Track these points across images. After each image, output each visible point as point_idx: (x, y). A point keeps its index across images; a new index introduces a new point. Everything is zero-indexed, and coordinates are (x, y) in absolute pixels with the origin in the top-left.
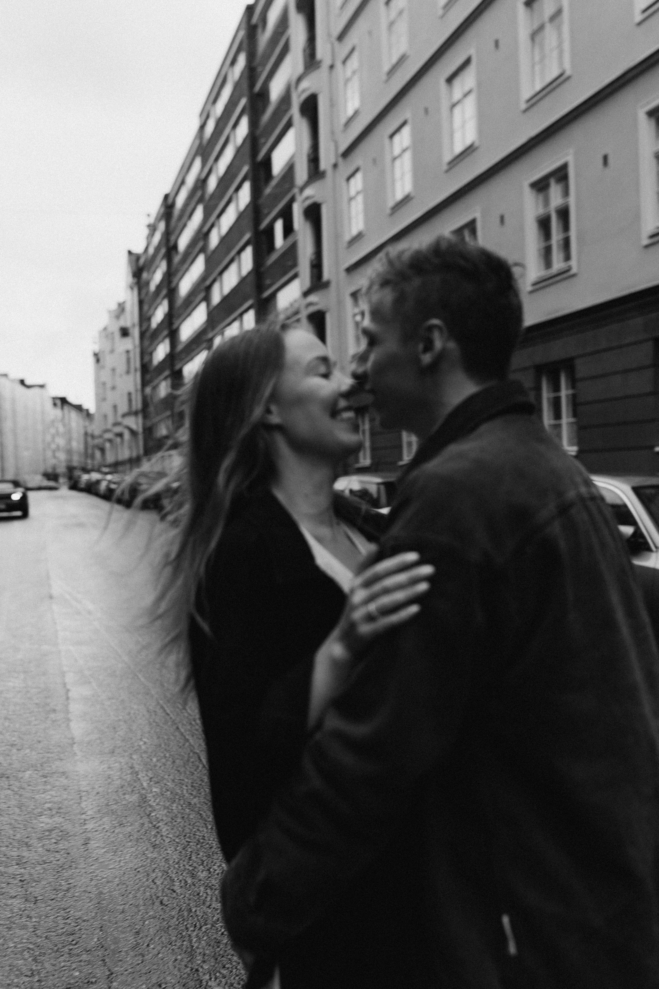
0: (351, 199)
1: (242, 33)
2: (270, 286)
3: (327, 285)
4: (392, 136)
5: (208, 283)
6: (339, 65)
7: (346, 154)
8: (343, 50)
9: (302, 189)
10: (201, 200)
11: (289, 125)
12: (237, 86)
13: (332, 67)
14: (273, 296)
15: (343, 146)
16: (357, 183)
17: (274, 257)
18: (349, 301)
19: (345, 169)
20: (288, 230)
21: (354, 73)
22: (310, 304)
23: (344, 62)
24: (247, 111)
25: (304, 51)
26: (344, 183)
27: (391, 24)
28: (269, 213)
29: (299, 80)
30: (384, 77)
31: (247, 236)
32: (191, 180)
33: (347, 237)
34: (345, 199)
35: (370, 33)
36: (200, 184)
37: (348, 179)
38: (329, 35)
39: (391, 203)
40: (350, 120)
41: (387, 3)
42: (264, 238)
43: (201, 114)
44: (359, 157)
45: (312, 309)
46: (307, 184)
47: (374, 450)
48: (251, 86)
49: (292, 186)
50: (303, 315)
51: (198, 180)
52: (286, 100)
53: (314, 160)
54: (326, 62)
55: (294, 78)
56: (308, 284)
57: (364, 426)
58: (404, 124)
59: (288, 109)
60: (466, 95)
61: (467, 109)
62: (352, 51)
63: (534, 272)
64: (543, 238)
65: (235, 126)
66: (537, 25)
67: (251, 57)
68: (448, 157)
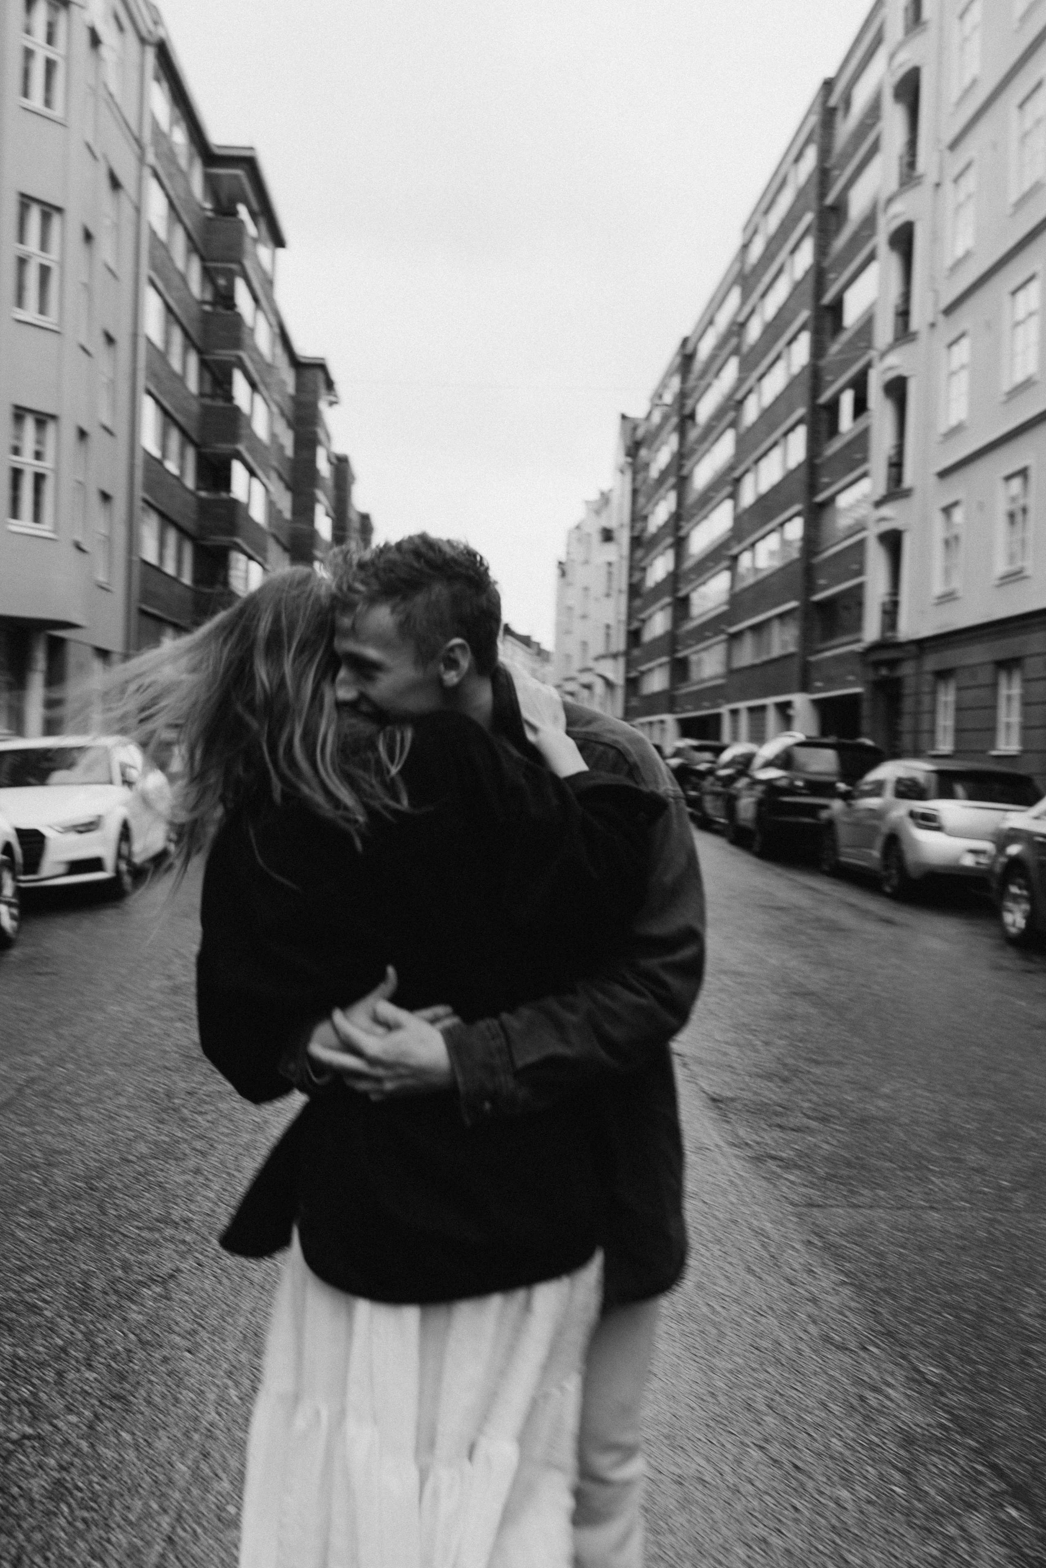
0: (953, 374)
1: (814, 119)
2: (828, 485)
3: (906, 494)
4: (1014, 293)
5: (736, 474)
6: (948, 186)
7: (949, 310)
8: (956, 163)
9: (883, 355)
10: (736, 351)
11: (871, 257)
12: (801, 193)
13: (938, 185)
14: (832, 499)
15: (947, 298)
16: (962, 352)
17: (835, 445)
18: (938, 518)
19: (947, 331)
20: (860, 407)
21: (969, 196)
22: (883, 519)
23: (956, 180)
24: (814, 231)
25: (901, 158)
26: (943, 351)
27: (1026, 135)
28: (832, 382)
29: (890, 200)
30: (1009, 210)
31: (801, 412)
32: (723, 319)
33: (943, 428)
34: (944, 374)
35: (994, 146)
36: (735, 329)
37: (950, 345)
38: (938, 140)
39: (1006, 387)
40: (959, 263)
41: (1021, 106)
42: (824, 416)
43: (745, 228)
44: (966, 318)
45: (885, 527)
46: (891, 348)
47: (959, 731)
48: (822, 195)
49: (869, 346)
50: (871, 535)
51: (733, 323)
52: (869, 222)
53: (904, 314)
54: (931, 178)
55: (884, 196)
56: (881, 490)
57: (947, 697)
58: (1032, 278)
59: (873, 235)
62: (968, 166)
65: (795, 249)
67: (823, 155)
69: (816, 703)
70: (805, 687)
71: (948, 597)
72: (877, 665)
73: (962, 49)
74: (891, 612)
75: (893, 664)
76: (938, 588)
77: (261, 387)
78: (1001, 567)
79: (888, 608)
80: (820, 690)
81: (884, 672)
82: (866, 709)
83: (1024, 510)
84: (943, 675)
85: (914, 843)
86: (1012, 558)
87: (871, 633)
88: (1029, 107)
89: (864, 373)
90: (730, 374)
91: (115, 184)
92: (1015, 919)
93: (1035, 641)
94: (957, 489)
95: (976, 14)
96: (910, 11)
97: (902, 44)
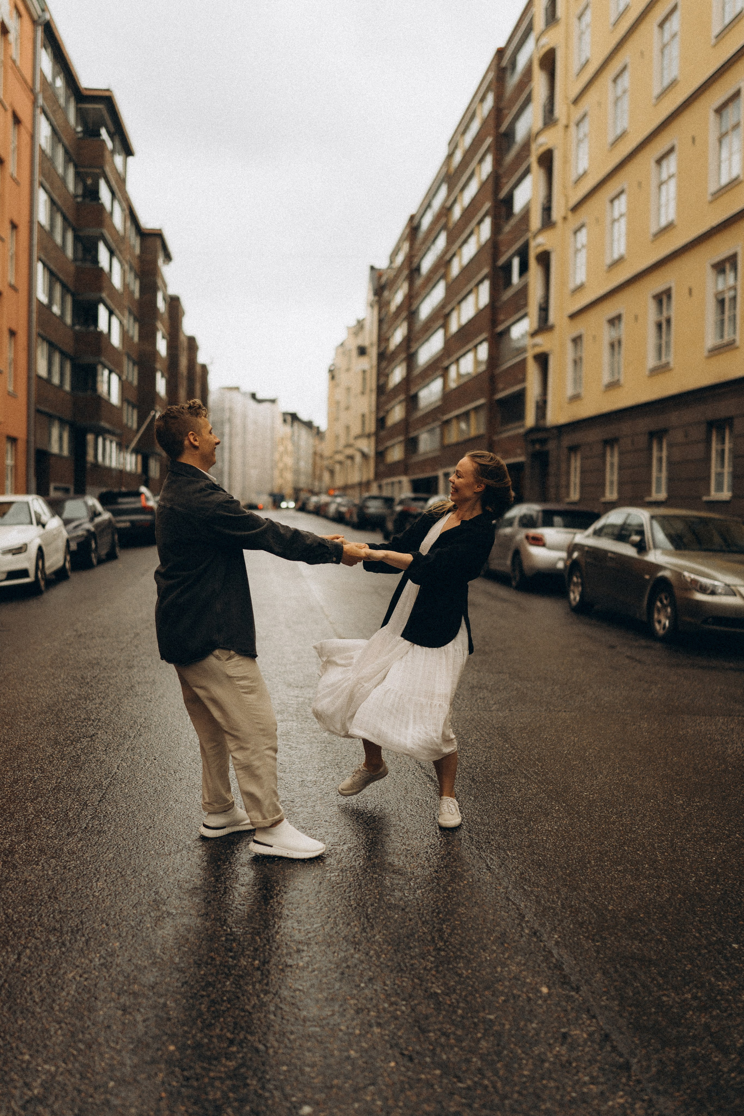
0: (577, 251)
1: (491, 75)
2: (504, 321)
3: (550, 328)
4: (612, 201)
5: (447, 310)
6: (573, 128)
7: (575, 209)
8: (577, 114)
9: (535, 236)
10: (445, 227)
11: (527, 171)
12: (484, 123)
13: (567, 127)
14: (507, 330)
15: (574, 200)
16: (583, 237)
17: (509, 293)
18: (570, 345)
19: (574, 222)
20: (524, 268)
21: (585, 136)
22: (535, 346)
23: (578, 125)
24: (492, 149)
25: (545, 106)
26: (572, 236)
27: (617, 100)
28: (506, 251)
29: (538, 134)
30: (608, 147)
31: (486, 271)
32: (437, 203)
33: (572, 286)
34: (571, 250)
36: (444, 211)
37: (575, 233)
38: (567, 98)
39: (608, 261)
40: (580, 178)
41: (615, 80)
42: (500, 273)
43: (449, 144)
44: (585, 214)
45: (538, 350)
46: (540, 231)
47: (583, 486)
48: (498, 126)
49: (527, 230)
50: (529, 355)
51: (444, 206)
52: (526, 146)
53: (547, 209)
54: (562, 122)
55: (535, 130)
56: (535, 325)
57: (576, 464)
58: (622, 192)
59: (528, 156)
60: (670, 177)
61: (671, 189)
62: (585, 116)
63: (711, 340)
64: (719, 312)
65: (481, 160)
66: (724, 130)
67: (499, 98)
68: (654, 229)
71: (576, 398)
72: (533, 442)
73: (580, 39)
74: (542, 407)
75: (543, 442)
76: (570, 392)
77: (117, 252)
78: (606, 378)
79: (540, 404)
81: (537, 447)
82: (527, 471)
83: (619, 342)
84: (573, 449)
85: (529, 555)
86: (612, 374)
87: (530, 420)
88: (619, 81)
89: (526, 246)
90: (441, 242)
91: (17, 121)
92: (575, 596)
93: (626, 428)
94: (581, 327)
95: (588, 18)
96: (550, 10)
97: (543, 33)
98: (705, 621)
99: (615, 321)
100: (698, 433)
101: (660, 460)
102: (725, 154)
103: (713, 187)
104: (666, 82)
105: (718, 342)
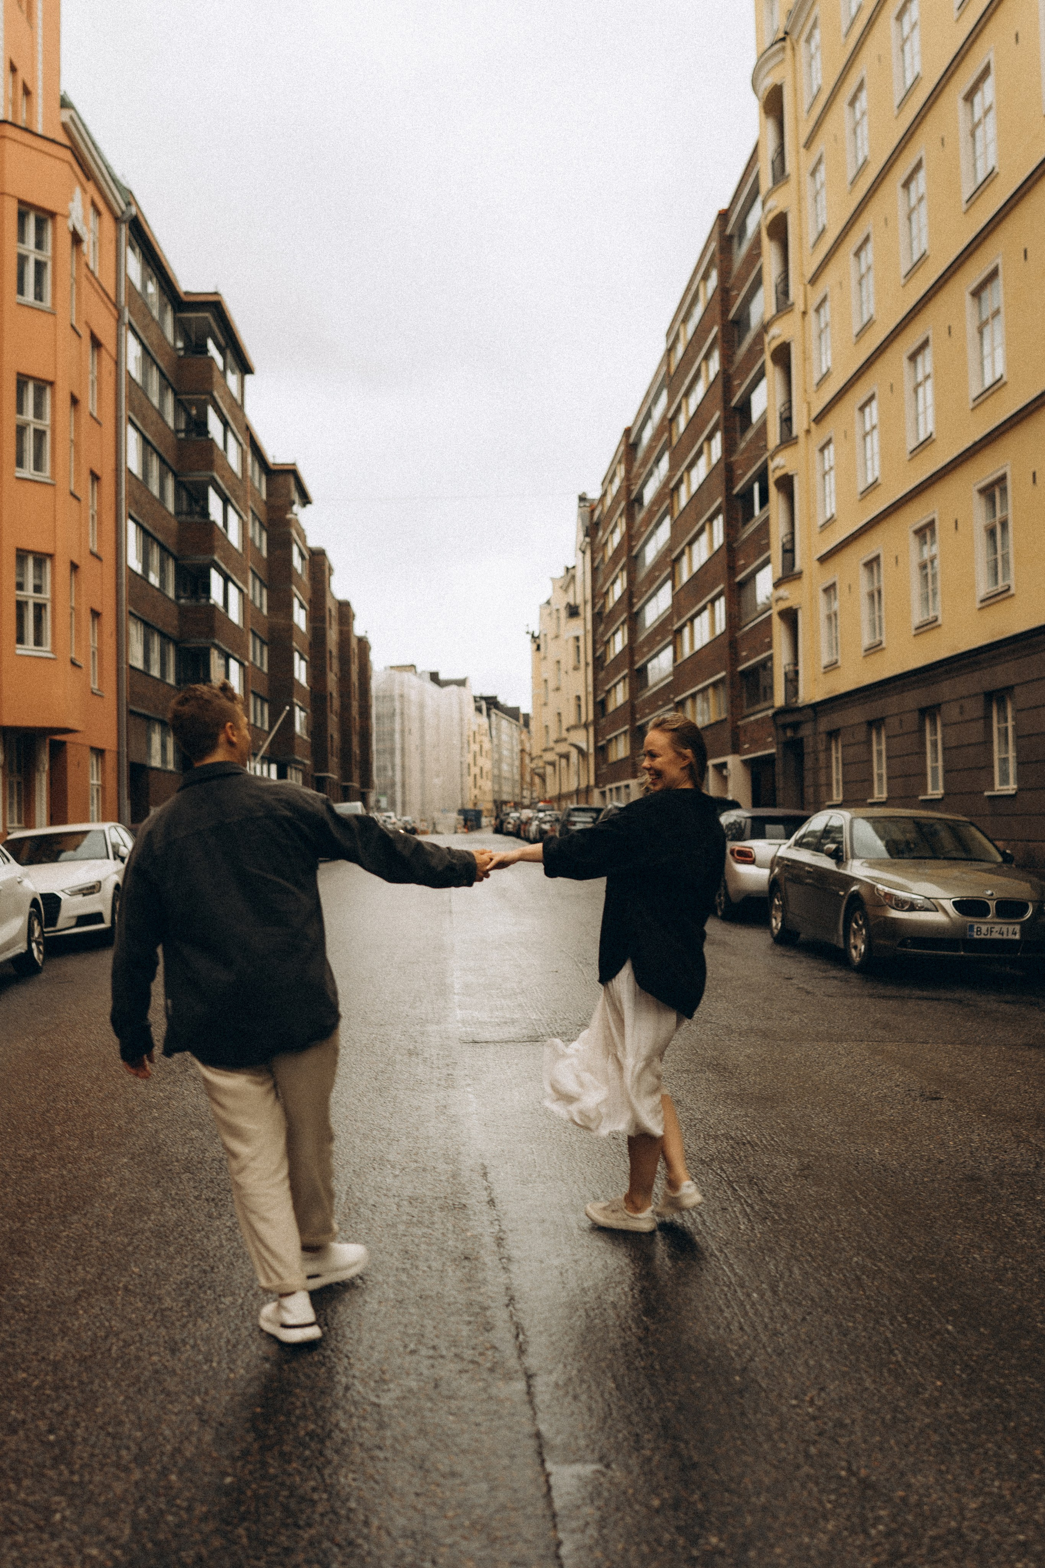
0: (825, 474)
1: (714, 245)
2: (745, 567)
3: (799, 576)
4: (862, 409)
5: (674, 555)
6: (811, 313)
7: (819, 419)
8: (815, 297)
9: (772, 457)
10: (667, 447)
11: (762, 373)
12: (710, 306)
13: (804, 313)
15: (817, 408)
16: (831, 456)
17: (750, 529)
18: (821, 597)
19: (819, 436)
20: (765, 497)
21: (827, 325)
22: (779, 599)
23: (817, 310)
24: (719, 341)
25: (777, 287)
26: (817, 453)
27: (861, 279)
28: (742, 476)
29: (771, 323)
30: (854, 339)
31: (719, 501)
32: (658, 413)
33: (820, 520)
34: (818, 474)
35: (841, 285)
36: (666, 423)
37: (822, 450)
38: (802, 276)
39: (861, 487)
40: (823, 379)
41: (857, 255)
42: (739, 504)
43: (668, 334)
44: (833, 425)
45: (783, 605)
46: (778, 449)
47: (846, 783)
48: (725, 311)
49: (765, 447)
50: (774, 611)
51: (664, 417)
52: (759, 338)
53: (787, 421)
54: (799, 307)
55: (768, 317)
56: (779, 574)
58: (872, 398)
59: (762, 351)
60: (927, 377)
61: (927, 393)
62: (824, 300)
63: (983, 588)
64: (991, 551)
65: (707, 357)
66: (984, 317)
67: (724, 276)
68: (912, 444)
69: (745, 762)
70: (736, 750)
71: (832, 667)
72: (785, 727)
73: (815, 200)
74: (792, 680)
75: (796, 726)
76: (825, 660)
77: (233, 500)
78: (866, 641)
79: (791, 676)
80: (749, 751)
81: (789, 733)
82: (779, 767)
83: (880, 593)
84: (833, 734)
86: (873, 633)
87: (779, 699)
88: (863, 255)
89: (764, 469)
90: (665, 464)
91: (96, 344)
92: (776, 923)
93: (891, 704)
94: (834, 572)
95: (821, 175)
96: (777, 163)
97: (770, 193)
98: (903, 944)
99: (872, 564)
100: (975, 708)
101: (934, 744)
102: (987, 349)
103: (975, 391)
104: (916, 258)
105: (993, 590)
